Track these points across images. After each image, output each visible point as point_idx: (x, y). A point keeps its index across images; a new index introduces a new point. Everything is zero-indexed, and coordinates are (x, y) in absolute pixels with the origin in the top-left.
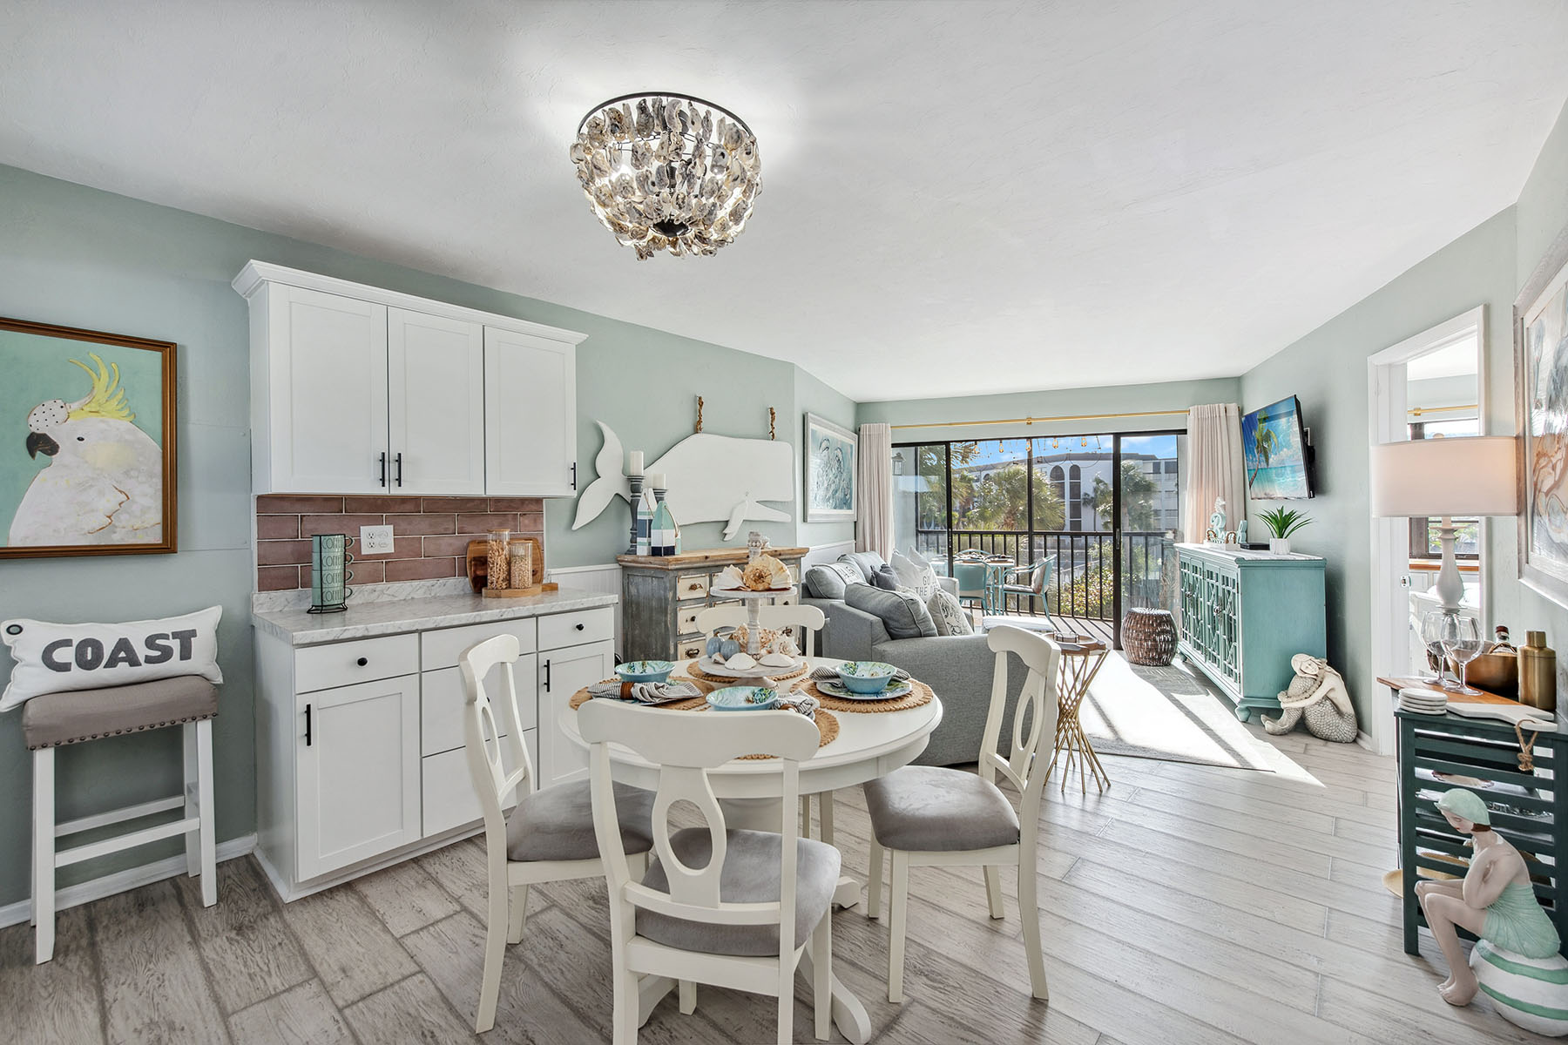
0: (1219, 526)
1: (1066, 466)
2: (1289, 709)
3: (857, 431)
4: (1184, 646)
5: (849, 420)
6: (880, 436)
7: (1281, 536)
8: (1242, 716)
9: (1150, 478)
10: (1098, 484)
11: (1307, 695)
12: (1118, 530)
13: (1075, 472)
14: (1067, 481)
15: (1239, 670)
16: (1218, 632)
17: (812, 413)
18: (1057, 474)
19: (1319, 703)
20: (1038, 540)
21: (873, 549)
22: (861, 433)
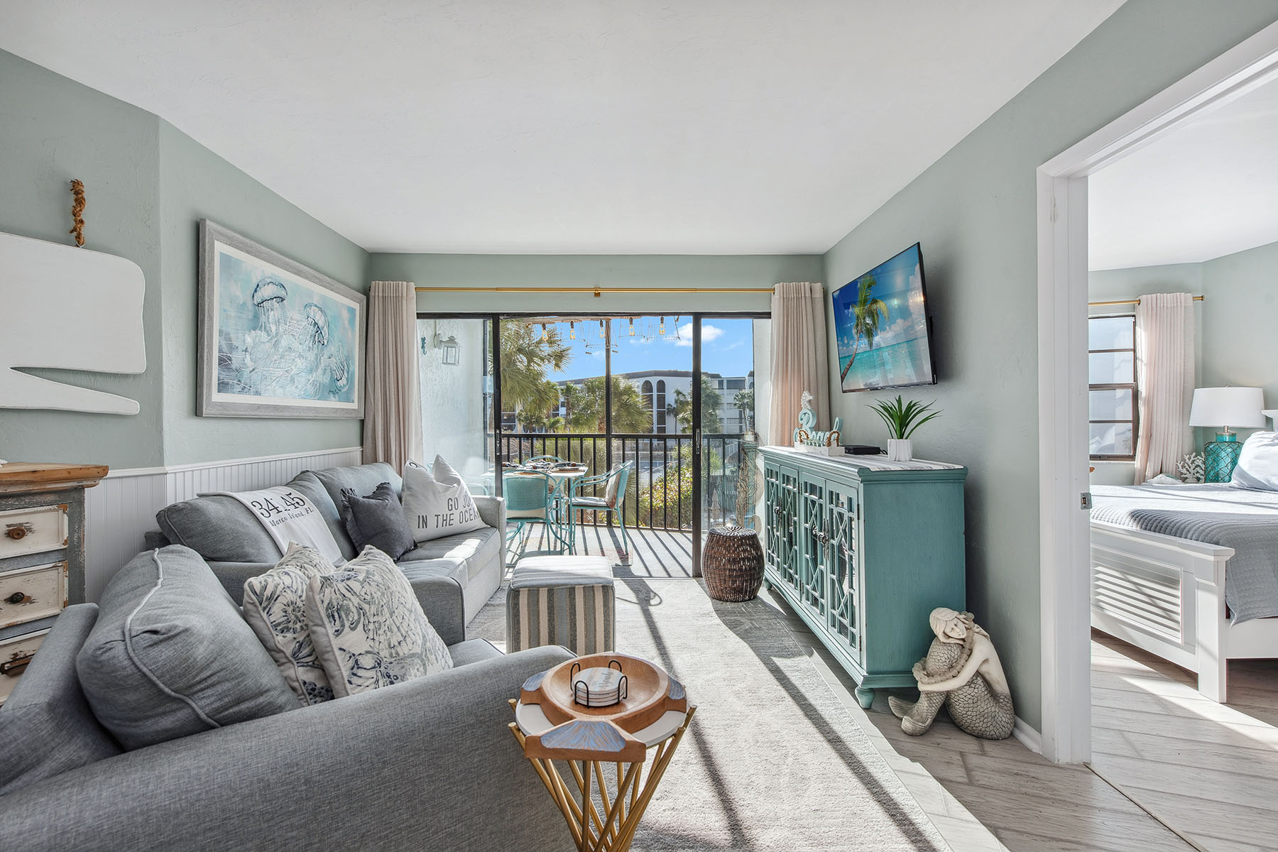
0: (809, 425)
1: (654, 381)
2: (928, 694)
3: (366, 292)
4: (771, 573)
5: (352, 273)
6: (398, 299)
7: (901, 437)
8: (864, 700)
9: (717, 392)
10: (678, 395)
11: (954, 672)
12: (698, 431)
13: (661, 386)
14: (655, 393)
15: (860, 629)
16: (822, 567)
17: (212, 220)
18: (647, 387)
19: (970, 683)
20: (615, 443)
21: (387, 460)
22: (372, 294)
